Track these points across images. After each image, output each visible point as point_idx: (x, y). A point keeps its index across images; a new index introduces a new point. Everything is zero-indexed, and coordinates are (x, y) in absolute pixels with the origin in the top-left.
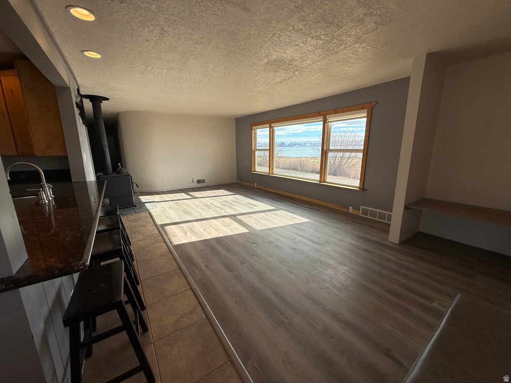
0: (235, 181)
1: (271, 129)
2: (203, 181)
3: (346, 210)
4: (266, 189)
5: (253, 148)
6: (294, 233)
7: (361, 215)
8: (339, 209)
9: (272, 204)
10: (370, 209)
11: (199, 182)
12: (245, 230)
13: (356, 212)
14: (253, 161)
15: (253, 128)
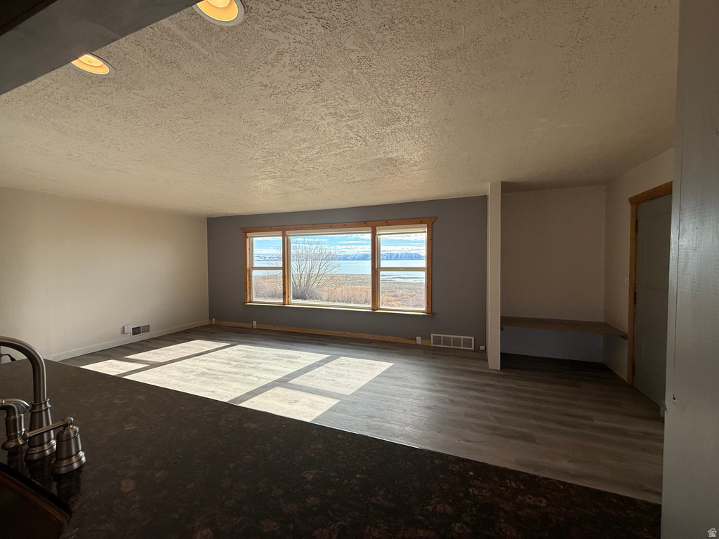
0: (207, 322)
1: (286, 238)
2: (147, 328)
3: (413, 342)
4: (277, 329)
5: (248, 266)
6: (398, 385)
7: (432, 345)
8: (403, 342)
9: (317, 350)
10: (442, 336)
11: (136, 331)
12: (333, 402)
13: (426, 343)
14: (248, 286)
15: (249, 235)
